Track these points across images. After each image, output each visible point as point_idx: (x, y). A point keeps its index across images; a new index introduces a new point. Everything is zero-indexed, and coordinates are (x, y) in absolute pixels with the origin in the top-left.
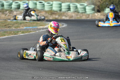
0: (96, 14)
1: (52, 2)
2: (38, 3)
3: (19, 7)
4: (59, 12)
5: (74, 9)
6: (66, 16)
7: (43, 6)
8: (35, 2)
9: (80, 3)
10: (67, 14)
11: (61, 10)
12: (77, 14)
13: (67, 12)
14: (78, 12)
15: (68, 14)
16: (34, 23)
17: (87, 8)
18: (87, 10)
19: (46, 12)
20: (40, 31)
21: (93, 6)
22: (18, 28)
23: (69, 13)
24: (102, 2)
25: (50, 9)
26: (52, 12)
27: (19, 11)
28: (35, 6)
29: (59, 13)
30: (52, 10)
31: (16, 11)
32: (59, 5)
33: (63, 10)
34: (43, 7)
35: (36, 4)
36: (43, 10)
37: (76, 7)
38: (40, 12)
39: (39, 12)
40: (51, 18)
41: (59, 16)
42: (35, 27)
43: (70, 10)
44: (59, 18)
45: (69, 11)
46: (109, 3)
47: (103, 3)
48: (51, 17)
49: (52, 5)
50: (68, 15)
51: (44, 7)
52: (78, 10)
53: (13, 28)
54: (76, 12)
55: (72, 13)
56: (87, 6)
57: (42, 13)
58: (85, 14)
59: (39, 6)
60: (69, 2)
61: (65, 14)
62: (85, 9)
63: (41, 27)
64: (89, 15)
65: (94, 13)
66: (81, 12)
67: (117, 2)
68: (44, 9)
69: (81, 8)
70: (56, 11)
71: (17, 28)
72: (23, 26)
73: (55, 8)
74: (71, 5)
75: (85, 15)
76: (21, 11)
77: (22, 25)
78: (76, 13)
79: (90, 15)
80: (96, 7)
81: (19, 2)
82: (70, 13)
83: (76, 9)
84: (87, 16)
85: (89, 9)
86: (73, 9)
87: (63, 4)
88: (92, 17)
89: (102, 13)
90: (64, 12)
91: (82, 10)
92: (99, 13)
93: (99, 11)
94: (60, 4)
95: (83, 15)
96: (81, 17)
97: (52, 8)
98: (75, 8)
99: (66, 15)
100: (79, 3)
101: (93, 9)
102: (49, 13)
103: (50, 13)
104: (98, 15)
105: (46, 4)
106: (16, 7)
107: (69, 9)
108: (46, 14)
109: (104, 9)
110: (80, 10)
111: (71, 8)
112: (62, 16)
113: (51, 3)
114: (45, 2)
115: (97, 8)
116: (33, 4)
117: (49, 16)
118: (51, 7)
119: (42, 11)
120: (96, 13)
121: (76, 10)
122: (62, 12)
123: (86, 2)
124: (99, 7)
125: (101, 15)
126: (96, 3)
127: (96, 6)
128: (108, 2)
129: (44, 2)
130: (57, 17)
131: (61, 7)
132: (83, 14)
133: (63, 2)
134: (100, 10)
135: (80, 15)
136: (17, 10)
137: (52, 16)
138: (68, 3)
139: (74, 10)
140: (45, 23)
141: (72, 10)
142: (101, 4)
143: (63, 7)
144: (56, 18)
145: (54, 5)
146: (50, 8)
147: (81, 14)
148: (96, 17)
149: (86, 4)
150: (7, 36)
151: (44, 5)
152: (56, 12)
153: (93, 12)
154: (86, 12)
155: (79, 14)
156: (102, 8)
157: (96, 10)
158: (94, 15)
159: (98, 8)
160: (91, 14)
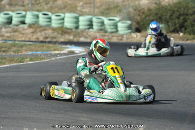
0: (134, 35)
1: (64, 14)
2: (41, 15)
3: (9, 21)
4: (74, 30)
5: (99, 26)
6: (86, 38)
7: (48, 20)
8: (36, 13)
9: (109, 17)
10: (87, 34)
11: (77, 28)
12: (104, 34)
13: (87, 30)
14: (106, 32)
15: (89, 34)
16: (43, 46)
17: (120, 24)
18: (119, 29)
19: (54, 30)
20: (58, 58)
21: (129, 22)
22: (20, 53)
23: (91, 31)
24: (143, 16)
25: (61, 25)
26: (63, 31)
27: (11, 27)
28: (36, 20)
29: (74, 32)
30: (63, 27)
31: (5, 28)
32: (75, 20)
33: (81, 27)
34: (48, 22)
35: (38, 17)
36: (48, 26)
37: (102, 23)
38: (45, 30)
39: (42, 29)
40: (62, 40)
41: (75, 36)
42: (46, 52)
43: (92, 28)
44: (75, 40)
45: (91, 30)
46: (155, 17)
47: (146, 17)
48: (61, 38)
49: (63, 19)
50: (90, 36)
51: (50, 22)
52: (105, 28)
53: (11, 52)
54: (102, 31)
55: (95, 32)
56: (119, 21)
57: (47, 32)
58: (117, 34)
59: (42, 21)
60: (91, 15)
61: (84, 34)
62: (116, 26)
63: (57, 52)
64: (122, 36)
65: (131, 33)
66: (109, 30)
67: (168, 17)
68: (51, 25)
69: (110, 25)
70: (71, 29)
71: (18, 53)
72: (26, 51)
73: (68, 23)
74: (94, 20)
75: (116, 36)
76: (13, 27)
77: (24, 48)
78: (102, 33)
79: (125, 36)
80: (134, 23)
81: (11, 13)
82: (92, 33)
83: (102, 26)
84: (120, 38)
85: (122, 27)
86: (97, 26)
87: (81, 18)
88: (127, 39)
89: (143, 33)
90: (83, 31)
91: (112, 29)
92: (138, 34)
93: (138, 30)
94: (77, 18)
95: (113, 36)
96: (109, 39)
97: (63, 23)
98: (100, 24)
99: (87, 36)
100: (106, 17)
101: (130, 27)
102: (58, 32)
103: (60, 32)
104: (137, 36)
105: (53, 17)
106: (5, 21)
107: (91, 25)
108: (53, 33)
109: (147, 27)
110: (109, 29)
111: (94, 24)
112: (80, 37)
113: (62, 15)
114: (53, 13)
115: (135, 26)
116: (32, 17)
117: (59, 36)
118: (61, 21)
119: (47, 28)
120: (134, 32)
121: (102, 28)
122: (79, 30)
123: (118, 16)
124: (138, 23)
125: (142, 36)
126: (133, 17)
127: (135, 21)
128: (153, 16)
129: (50, 14)
130: (71, 38)
131: (77, 22)
132: (113, 34)
133: (80, 15)
134: (140, 29)
135: (108, 36)
136: (7, 26)
137: (63, 37)
138: (89, 17)
139: (99, 28)
140: (60, 46)
141: (95, 27)
142: (142, 18)
143: (81, 23)
144: (70, 40)
145: (66, 19)
146: (61, 23)
147: (110, 34)
148: (133, 39)
149: (117, 19)
150: (8, 65)
151: (50, 18)
152: (69, 31)
153: (130, 31)
154: (117, 31)
155: (107, 34)
156: (144, 25)
157: (134, 28)
158: (130, 37)
159: (137, 26)
160: (126, 34)
